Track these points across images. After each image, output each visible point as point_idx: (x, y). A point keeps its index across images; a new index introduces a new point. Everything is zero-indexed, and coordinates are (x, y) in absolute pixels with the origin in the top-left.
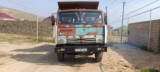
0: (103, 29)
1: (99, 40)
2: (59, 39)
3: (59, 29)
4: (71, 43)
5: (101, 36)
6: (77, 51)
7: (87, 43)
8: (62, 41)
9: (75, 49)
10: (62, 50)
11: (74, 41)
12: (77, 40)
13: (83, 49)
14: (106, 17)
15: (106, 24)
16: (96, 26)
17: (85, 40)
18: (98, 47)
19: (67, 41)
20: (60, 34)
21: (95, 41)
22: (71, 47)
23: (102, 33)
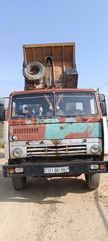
0: (100, 126)
1: (93, 147)
2: (12, 149)
3: (12, 128)
4: (36, 156)
5: (97, 140)
6: (48, 173)
7: (69, 155)
8: (18, 153)
9: (45, 169)
10: (18, 170)
11: (42, 151)
12: (48, 149)
13: (60, 168)
14: (103, 103)
15: (105, 115)
16: (85, 121)
17: (65, 148)
18: (91, 164)
19: (28, 152)
20: (14, 138)
21: (85, 149)
22: (37, 164)
23: (98, 133)
